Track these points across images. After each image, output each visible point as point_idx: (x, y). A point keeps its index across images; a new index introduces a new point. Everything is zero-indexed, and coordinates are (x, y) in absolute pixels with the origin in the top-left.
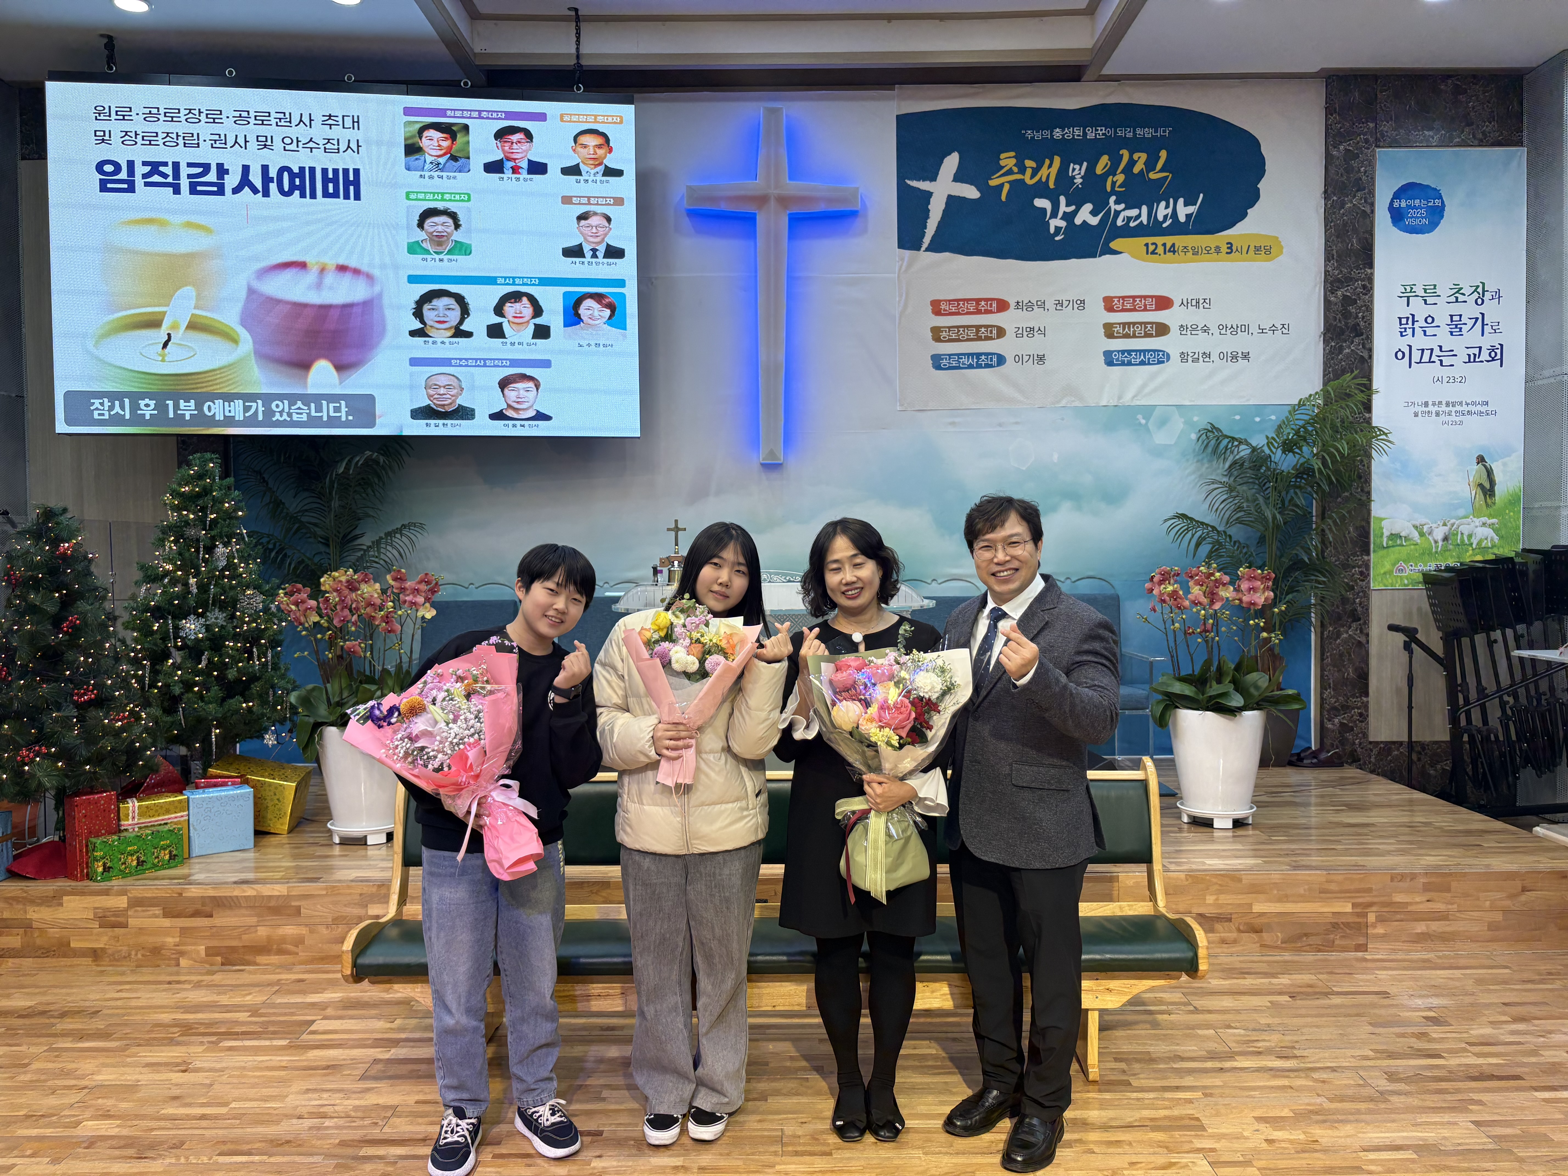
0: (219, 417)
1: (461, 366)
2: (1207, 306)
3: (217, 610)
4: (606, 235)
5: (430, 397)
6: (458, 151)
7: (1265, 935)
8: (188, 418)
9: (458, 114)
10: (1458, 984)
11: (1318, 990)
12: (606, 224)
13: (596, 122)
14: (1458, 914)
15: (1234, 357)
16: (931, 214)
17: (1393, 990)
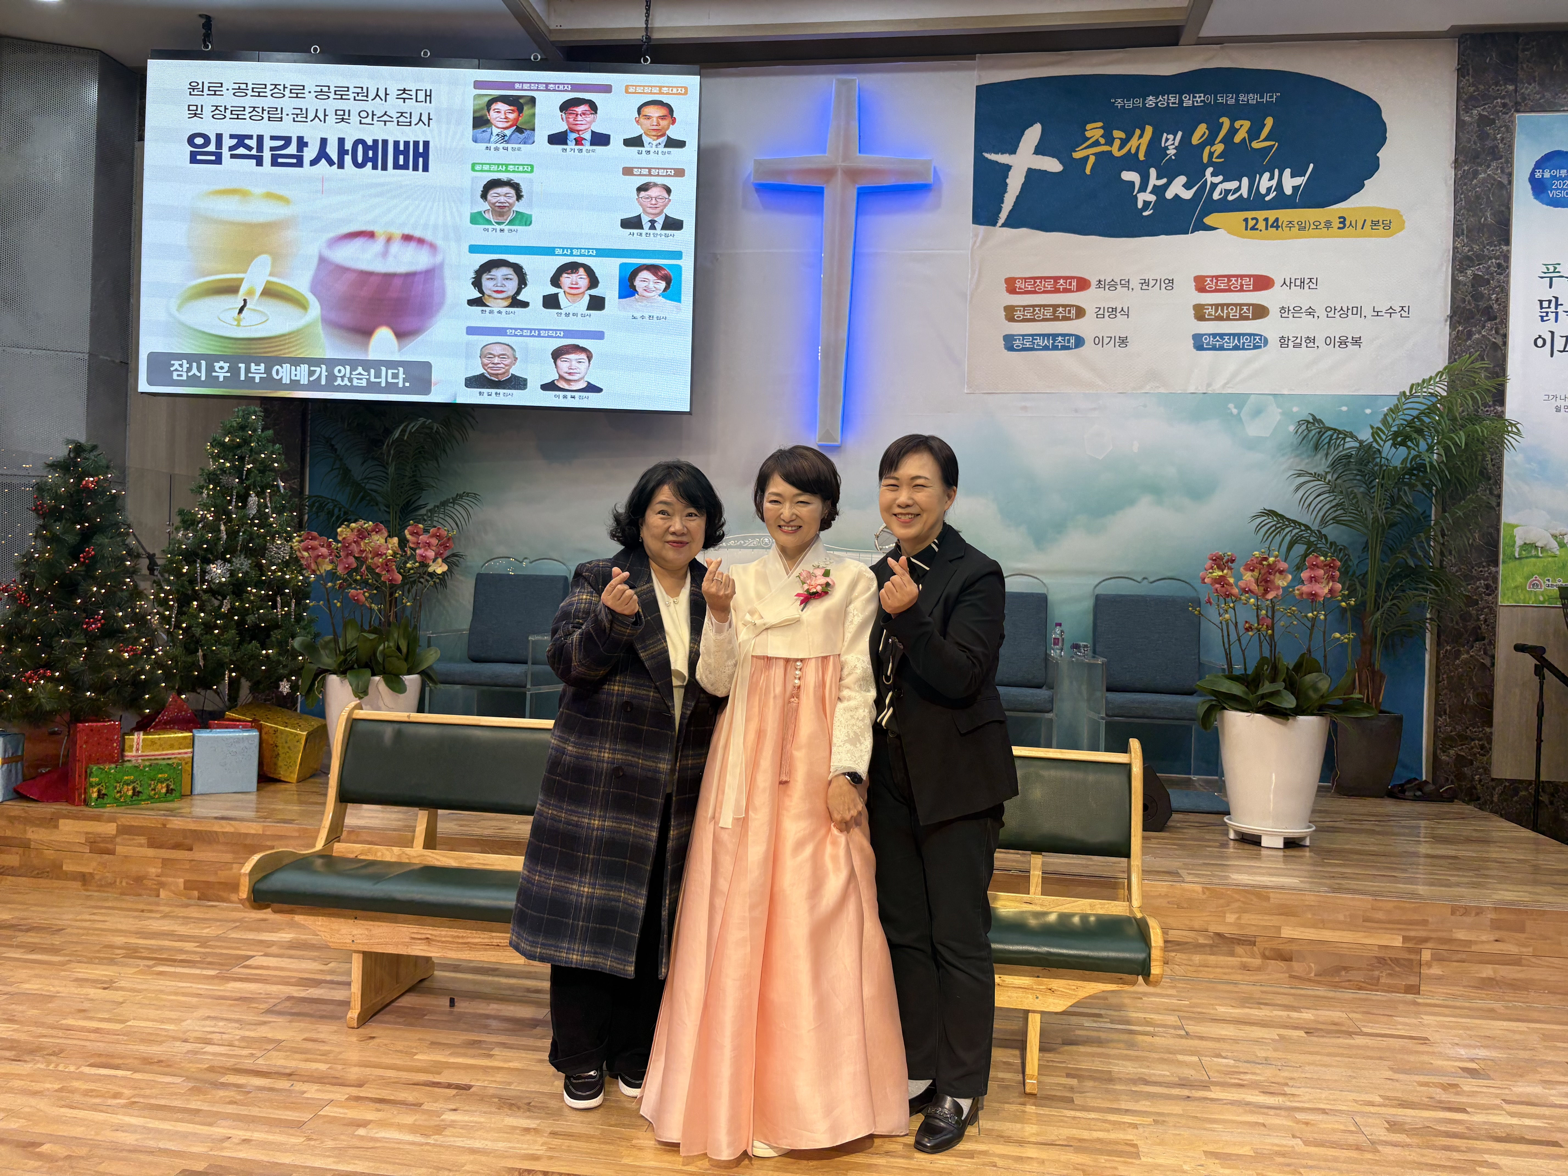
0: (285, 380)
1: (516, 335)
2: (1312, 286)
3: (243, 557)
4: (665, 206)
5: (484, 365)
6: (525, 123)
7: (1294, 963)
8: (257, 380)
9: (526, 86)
10: (1517, 1037)
11: (1344, 1028)
12: (667, 196)
13: (661, 93)
14: (1534, 960)
15: (1343, 343)
16: (1009, 188)
17: (1434, 1037)
